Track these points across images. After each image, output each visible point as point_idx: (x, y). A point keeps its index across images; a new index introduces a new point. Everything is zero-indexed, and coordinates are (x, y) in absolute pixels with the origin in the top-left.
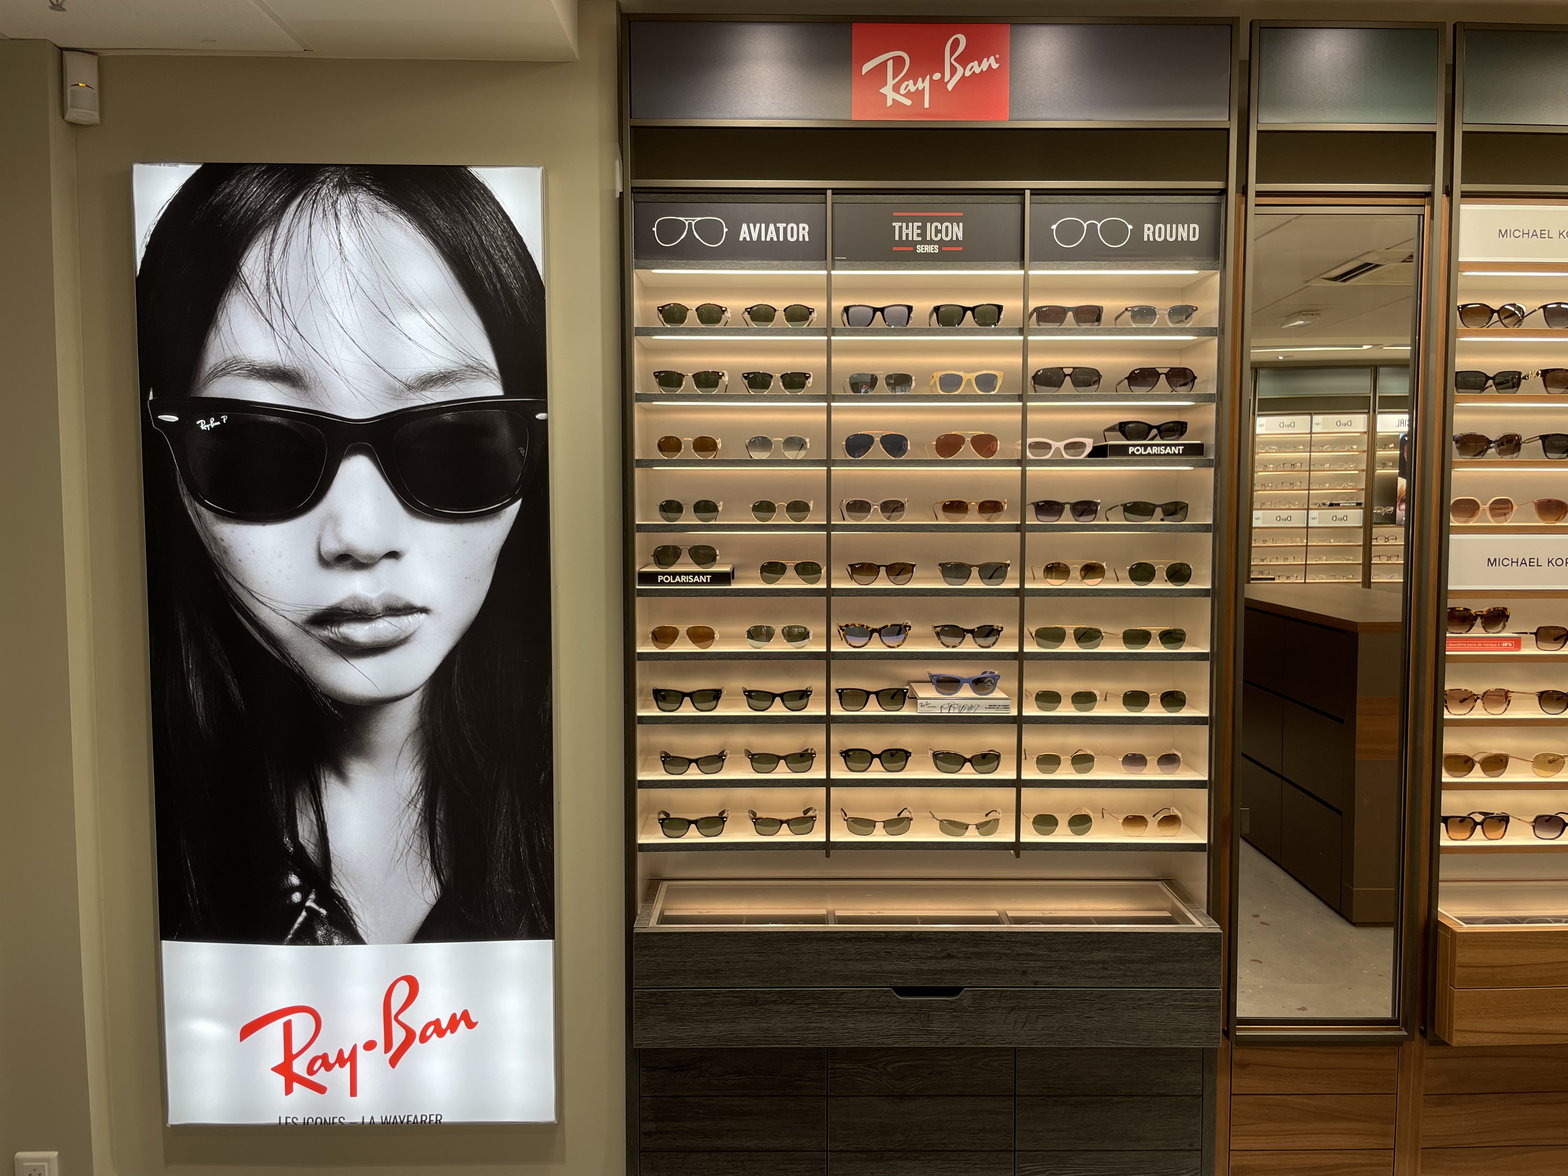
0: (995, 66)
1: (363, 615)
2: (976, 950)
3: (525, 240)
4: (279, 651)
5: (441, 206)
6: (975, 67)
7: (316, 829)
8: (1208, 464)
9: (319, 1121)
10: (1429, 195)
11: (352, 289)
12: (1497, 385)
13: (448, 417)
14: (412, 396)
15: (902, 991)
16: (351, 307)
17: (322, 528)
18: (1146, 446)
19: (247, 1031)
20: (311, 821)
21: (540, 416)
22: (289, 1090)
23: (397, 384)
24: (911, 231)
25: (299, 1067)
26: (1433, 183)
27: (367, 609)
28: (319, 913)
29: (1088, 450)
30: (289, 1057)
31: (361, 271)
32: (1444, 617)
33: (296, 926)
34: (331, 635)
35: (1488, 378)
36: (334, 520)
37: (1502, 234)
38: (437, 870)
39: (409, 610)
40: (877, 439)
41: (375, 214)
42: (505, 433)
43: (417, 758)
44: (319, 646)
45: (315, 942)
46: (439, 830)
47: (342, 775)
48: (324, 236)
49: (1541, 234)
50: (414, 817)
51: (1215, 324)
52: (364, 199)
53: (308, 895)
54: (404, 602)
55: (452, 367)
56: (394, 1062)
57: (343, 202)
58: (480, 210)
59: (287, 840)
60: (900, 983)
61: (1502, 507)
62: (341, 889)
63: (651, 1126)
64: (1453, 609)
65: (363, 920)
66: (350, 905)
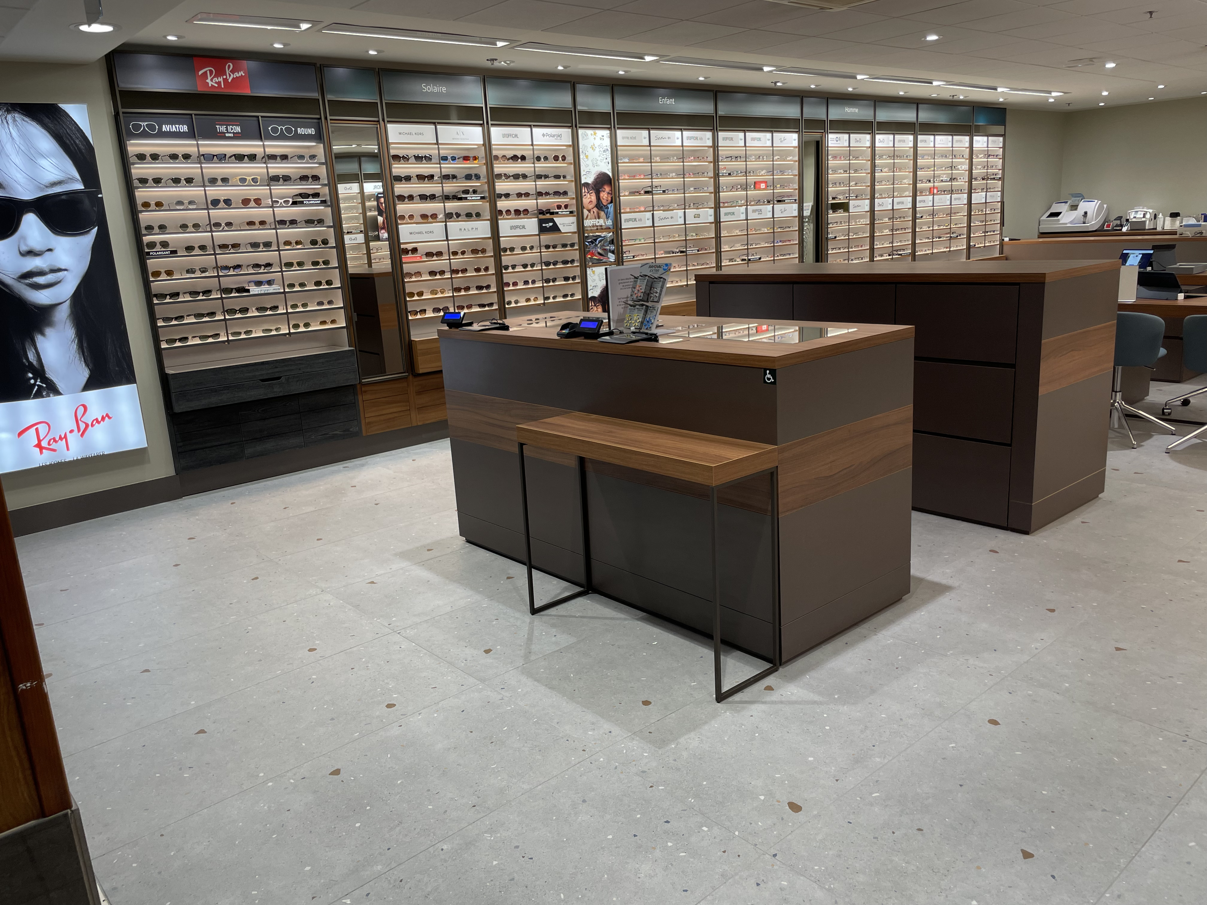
0: (243, 75)
1: (41, 273)
2: (284, 364)
3: (84, 131)
4: (9, 290)
5: (49, 118)
6: (237, 75)
7: (36, 355)
8: (328, 206)
9: (56, 462)
10: (378, 121)
11: (18, 150)
12: (405, 179)
13: (64, 197)
14: (47, 190)
15: (263, 380)
16: (18, 156)
17: (19, 242)
18: (309, 201)
19: (20, 434)
20: (33, 352)
21: (100, 196)
22: (41, 453)
23: (42, 186)
24: (223, 129)
25: (44, 444)
26: (379, 118)
27: (43, 271)
28: (43, 386)
29: (291, 203)
30: (39, 441)
31: (20, 143)
32: (401, 251)
33: (34, 392)
34: (30, 282)
35: (402, 178)
36: (24, 238)
37: (400, 134)
38: (87, 365)
39: (59, 270)
40: (222, 201)
41: (23, 122)
42: (87, 203)
43: (72, 325)
44: (25, 286)
45: (43, 397)
46: (85, 350)
47: (43, 334)
48: (3, 130)
49: (410, 134)
50: (75, 346)
51: (324, 161)
52: (17, 116)
53: (37, 380)
54: (57, 268)
55: (62, 179)
56: (82, 435)
57: (9, 117)
58: (64, 119)
59: (24, 361)
60: (262, 378)
61: (411, 217)
62: (50, 376)
63: (181, 444)
64: (403, 249)
65: (60, 386)
66: (54, 381)
